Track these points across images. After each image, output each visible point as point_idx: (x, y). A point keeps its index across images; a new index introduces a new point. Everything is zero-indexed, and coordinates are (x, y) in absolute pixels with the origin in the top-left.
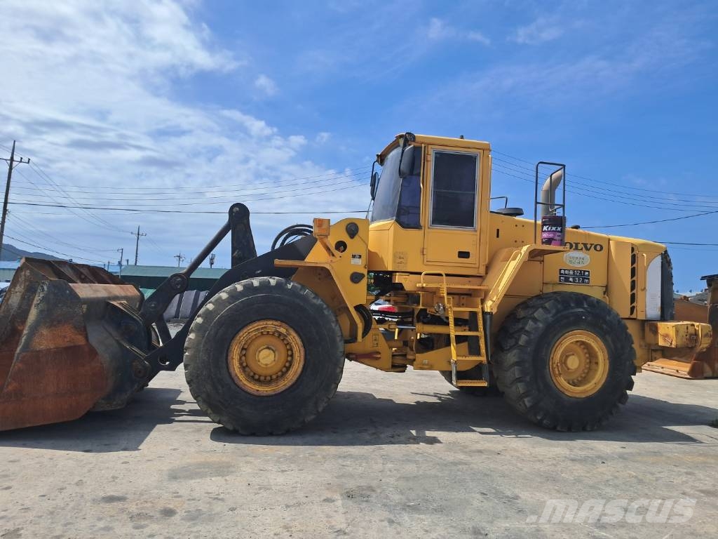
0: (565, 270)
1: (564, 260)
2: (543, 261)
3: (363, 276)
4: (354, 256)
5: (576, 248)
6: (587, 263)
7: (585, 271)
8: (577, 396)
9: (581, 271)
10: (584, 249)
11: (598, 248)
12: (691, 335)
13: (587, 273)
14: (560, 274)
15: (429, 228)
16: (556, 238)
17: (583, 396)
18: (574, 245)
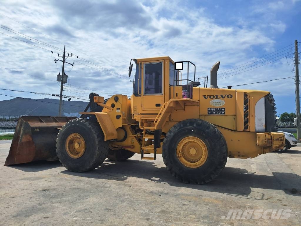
0: (211, 108)
1: (210, 104)
2: (199, 105)
3: (120, 116)
4: (117, 109)
5: (217, 98)
6: (224, 104)
7: (222, 109)
8: (191, 167)
9: (220, 108)
10: (221, 97)
11: (230, 96)
12: (268, 139)
13: (223, 109)
14: (208, 110)
15: (143, 95)
16: (185, 95)
17: (194, 167)
18: (215, 96)
